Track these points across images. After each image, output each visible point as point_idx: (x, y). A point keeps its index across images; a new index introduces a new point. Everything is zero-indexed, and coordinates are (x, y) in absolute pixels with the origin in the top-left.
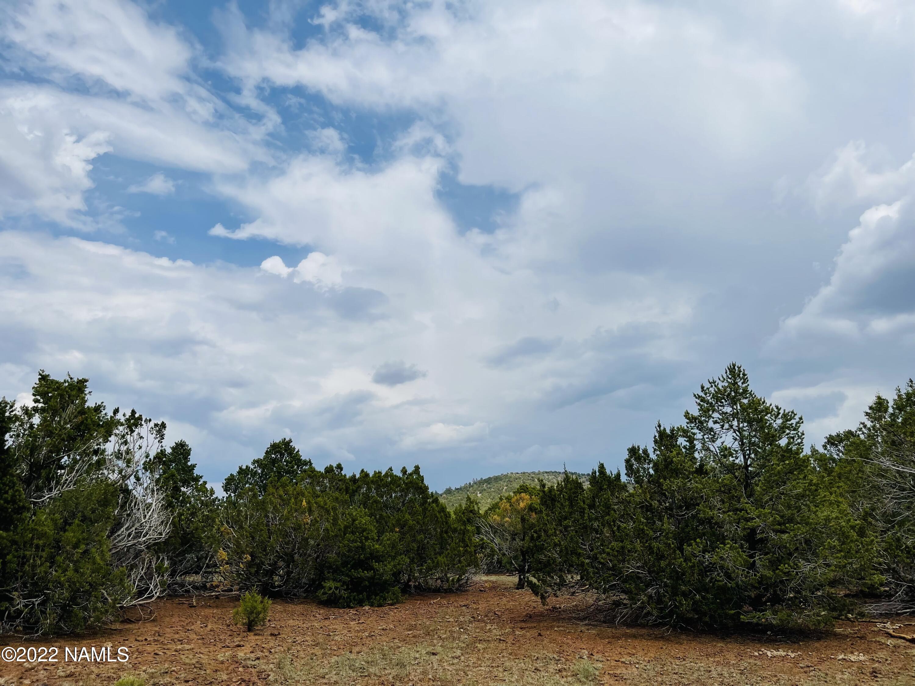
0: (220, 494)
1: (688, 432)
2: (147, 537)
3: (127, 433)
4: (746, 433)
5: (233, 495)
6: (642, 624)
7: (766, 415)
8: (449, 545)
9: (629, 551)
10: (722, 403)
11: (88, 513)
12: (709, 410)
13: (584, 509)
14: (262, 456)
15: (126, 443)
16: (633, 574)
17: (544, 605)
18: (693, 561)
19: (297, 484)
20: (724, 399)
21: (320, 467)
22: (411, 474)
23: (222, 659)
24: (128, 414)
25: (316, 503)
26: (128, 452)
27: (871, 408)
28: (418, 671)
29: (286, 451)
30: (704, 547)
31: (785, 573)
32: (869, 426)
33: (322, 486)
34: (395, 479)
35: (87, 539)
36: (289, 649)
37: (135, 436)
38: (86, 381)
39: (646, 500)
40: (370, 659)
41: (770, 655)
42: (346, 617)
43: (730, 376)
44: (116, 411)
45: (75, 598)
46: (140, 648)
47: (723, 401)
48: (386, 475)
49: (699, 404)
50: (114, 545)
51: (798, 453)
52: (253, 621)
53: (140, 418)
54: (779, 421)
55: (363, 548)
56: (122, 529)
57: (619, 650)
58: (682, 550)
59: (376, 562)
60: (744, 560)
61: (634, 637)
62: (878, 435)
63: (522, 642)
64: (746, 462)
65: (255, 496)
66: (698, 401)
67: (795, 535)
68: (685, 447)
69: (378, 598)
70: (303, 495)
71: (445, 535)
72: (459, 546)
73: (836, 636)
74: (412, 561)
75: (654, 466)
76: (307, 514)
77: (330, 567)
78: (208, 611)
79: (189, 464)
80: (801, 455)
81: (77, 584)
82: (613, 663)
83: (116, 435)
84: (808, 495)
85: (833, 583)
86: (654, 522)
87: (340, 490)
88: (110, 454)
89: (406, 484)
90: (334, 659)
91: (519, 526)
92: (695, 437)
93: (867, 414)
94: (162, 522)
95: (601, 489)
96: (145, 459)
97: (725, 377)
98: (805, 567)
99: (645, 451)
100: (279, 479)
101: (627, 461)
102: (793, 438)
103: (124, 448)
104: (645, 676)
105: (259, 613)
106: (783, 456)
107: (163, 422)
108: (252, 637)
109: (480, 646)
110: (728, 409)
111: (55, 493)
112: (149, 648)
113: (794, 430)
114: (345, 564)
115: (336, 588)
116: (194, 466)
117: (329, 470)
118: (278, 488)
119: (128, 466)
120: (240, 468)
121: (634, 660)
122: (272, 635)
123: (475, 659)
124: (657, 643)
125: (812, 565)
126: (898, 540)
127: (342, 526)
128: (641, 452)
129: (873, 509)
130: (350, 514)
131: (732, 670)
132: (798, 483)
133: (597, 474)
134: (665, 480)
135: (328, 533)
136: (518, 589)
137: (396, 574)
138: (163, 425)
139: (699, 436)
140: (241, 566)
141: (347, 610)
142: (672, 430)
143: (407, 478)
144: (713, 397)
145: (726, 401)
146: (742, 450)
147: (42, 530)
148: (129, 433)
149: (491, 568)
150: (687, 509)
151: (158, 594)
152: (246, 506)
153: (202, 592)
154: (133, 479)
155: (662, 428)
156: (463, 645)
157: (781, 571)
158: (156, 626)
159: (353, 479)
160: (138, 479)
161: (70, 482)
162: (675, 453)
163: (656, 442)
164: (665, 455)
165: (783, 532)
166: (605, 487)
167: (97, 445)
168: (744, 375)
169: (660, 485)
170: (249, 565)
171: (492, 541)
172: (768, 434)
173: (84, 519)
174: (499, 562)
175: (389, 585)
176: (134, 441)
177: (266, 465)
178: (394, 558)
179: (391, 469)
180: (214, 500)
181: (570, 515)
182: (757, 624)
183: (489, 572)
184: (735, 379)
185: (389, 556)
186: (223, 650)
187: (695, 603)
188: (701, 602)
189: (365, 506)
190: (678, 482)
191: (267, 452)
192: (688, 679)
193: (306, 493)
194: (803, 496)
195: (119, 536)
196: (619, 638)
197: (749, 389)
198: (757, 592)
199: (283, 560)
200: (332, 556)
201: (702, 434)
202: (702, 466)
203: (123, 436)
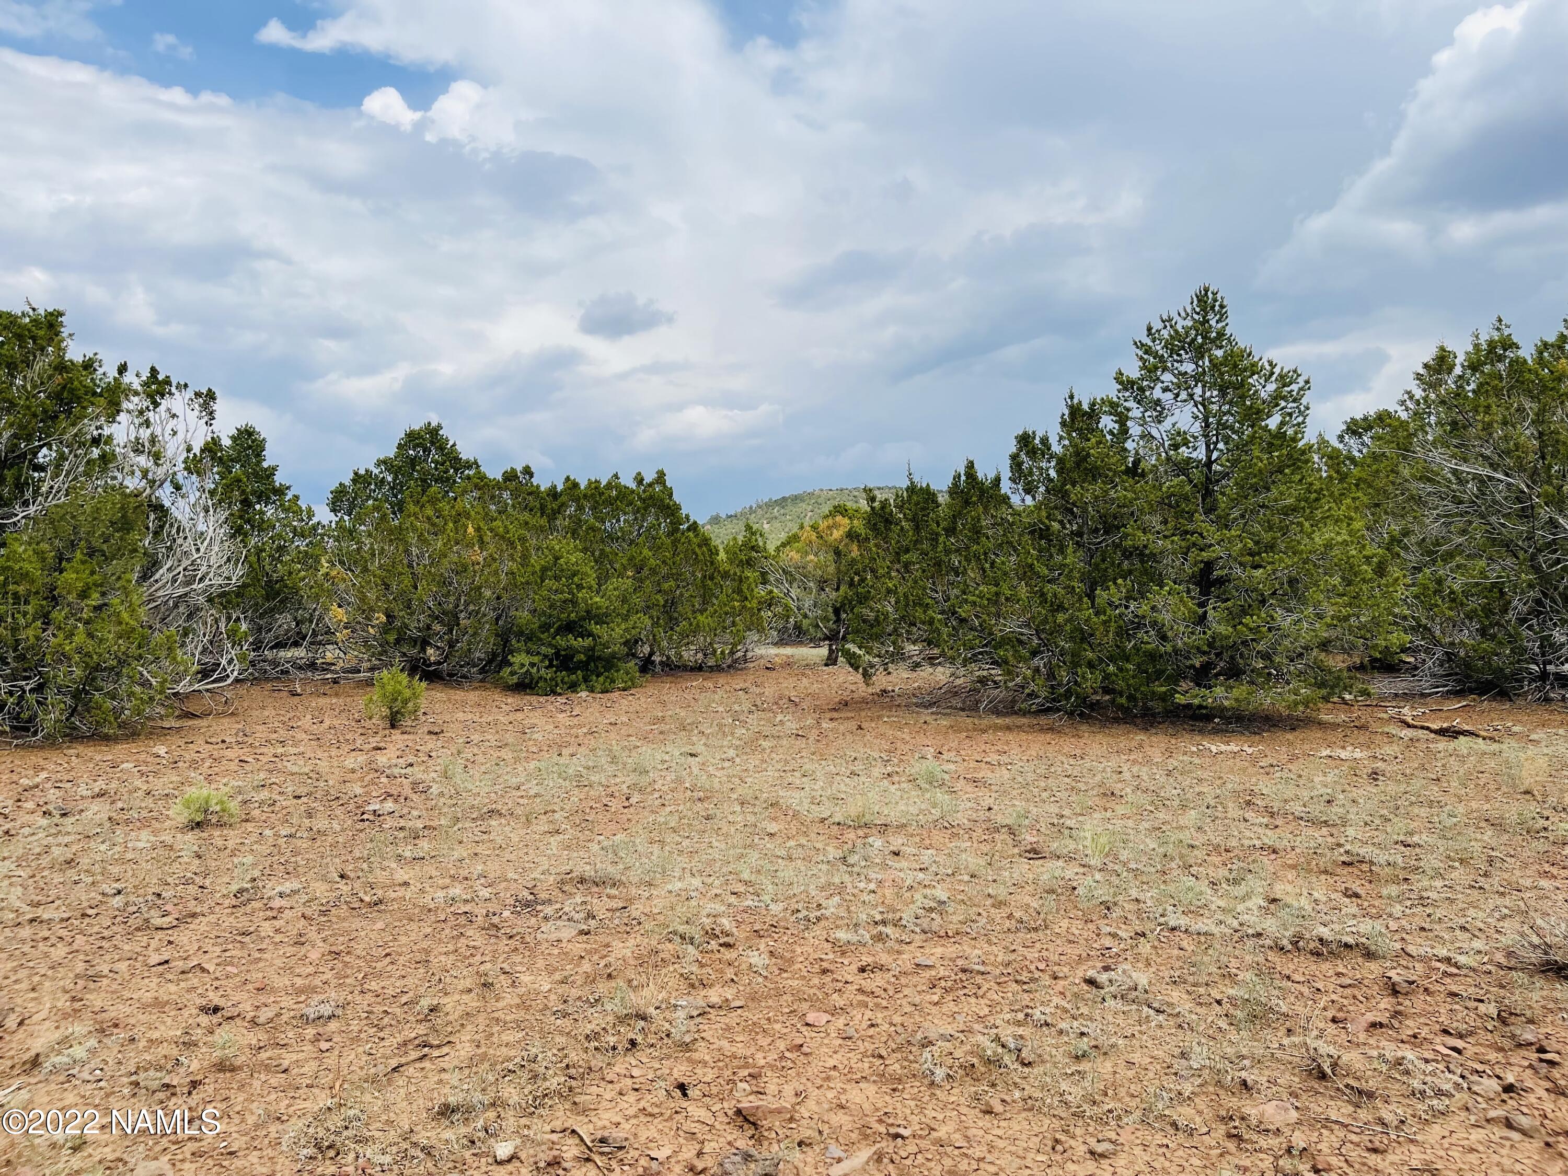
0: (324, 515)
1: (1118, 405)
2: (207, 582)
3: (147, 408)
4: (1215, 407)
5: (346, 518)
6: (1020, 710)
7: (1251, 377)
8: (717, 598)
9: (1007, 599)
10: (1179, 355)
11: (97, 543)
12: (1156, 368)
13: (937, 534)
14: (391, 452)
15: (147, 423)
16: (1011, 635)
17: (868, 685)
18: (1108, 612)
19: (455, 499)
20: (1183, 348)
21: (494, 473)
22: (650, 485)
23: (351, 766)
24: (145, 375)
25: (491, 530)
26: (153, 440)
27: (1426, 366)
28: (668, 778)
29: (432, 443)
30: (1128, 592)
31: (1251, 629)
32: (1417, 397)
33: (499, 502)
34: (624, 494)
35: (101, 585)
36: (459, 752)
37: (163, 414)
38: (61, 314)
39: (1041, 521)
40: (591, 764)
41: (1215, 751)
42: (550, 707)
43: (1198, 310)
44: (122, 369)
45: (94, 679)
46: (215, 753)
47: (1182, 352)
48: (609, 486)
49: (1141, 358)
50: (150, 595)
51: (1294, 440)
52: (397, 712)
53: (167, 381)
54: (1272, 387)
55: (574, 602)
56: (161, 571)
57: (983, 747)
58: (1091, 596)
59: (596, 623)
60: (1189, 610)
61: (1008, 728)
62: (1430, 414)
63: (831, 738)
64: (1209, 457)
65: (384, 517)
66: (1140, 353)
67: (1274, 571)
68: (1111, 432)
69: (601, 679)
70: (468, 516)
71: (709, 582)
72: (733, 600)
73: (1321, 724)
74: (656, 624)
75: (1057, 464)
76: (476, 548)
77: (521, 633)
78: (322, 701)
79: (265, 465)
80: (1300, 444)
81: (95, 657)
82: (973, 764)
83: (128, 412)
84: (1303, 508)
85: (1324, 646)
86: (1051, 556)
87: (531, 510)
88: (122, 444)
89: (643, 500)
90: (532, 765)
91: (832, 569)
92: (1130, 414)
93: (1419, 377)
94: (229, 560)
95: (967, 503)
96: (185, 455)
97: (1189, 311)
98: (1284, 620)
99: (1045, 441)
100: (424, 491)
101: (1014, 457)
102: (1290, 415)
103: (145, 434)
104: (1020, 780)
105: (406, 702)
106: (1270, 444)
107: (210, 390)
108: (396, 735)
109: (765, 744)
110: (1189, 367)
111: (32, 509)
112: (229, 754)
113: (1294, 401)
114: (545, 627)
115: (532, 665)
116: (274, 469)
117: (510, 476)
118: (423, 506)
119: (157, 465)
120: (356, 474)
121: (1004, 759)
122: (430, 733)
123: (757, 762)
124: (1042, 737)
125: (1295, 617)
126: (1439, 582)
127: (538, 568)
128: (1037, 441)
129: (1406, 533)
130: (550, 549)
131: (1155, 771)
132: (1289, 488)
133: (963, 478)
134: (1074, 486)
135: (515, 578)
136: (826, 665)
137: (631, 644)
138: (211, 395)
139: (1136, 413)
140: (371, 630)
141: (551, 698)
142: (1093, 405)
143: (644, 491)
144: (1166, 346)
145: (1187, 353)
146: (1206, 436)
147: (21, 568)
148: (151, 408)
149: (785, 636)
150: (1107, 532)
151: (236, 673)
152: (370, 535)
153: (310, 674)
154: (168, 488)
155: (1076, 401)
156: (738, 743)
157: (1246, 626)
158: (238, 723)
159: (553, 493)
160: (178, 487)
161: (58, 492)
162: (1093, 440)
163: (1063, 424)
164: (1076, 446)
165: (1256, 567)
166: (974, 499)
167: (97, 428)
168: (1222, 306)
169: (1065, 495)
170: (385, 629)
171: (787, 594)
172: (1251, 407)
173: (92, 552)
174: (797, 627)
175: (619, 659)
176: (162, 422)
177: (400, 468)
178: (626, 618)
179: (616, 476)
180: (314, 528)
181: (915, 545)
182: (1200, 707)
183: (780, 643)
184: (1206, 313)
185: (618, 615)
186: (353, 754)
187: (1107, 677)
188: (1116, 676)
189: (574, 534)
190: (1097, 487)
191: (400, 446)
192: (1086, 783)
193: (473, 513)
194: (1294, 510)
195: (156, 581)
196: (984, 731)
197: (1228, 331)
198: (1205, 658)
199: (441, 622)
200: (523, 616)
201: (1142, 409)
202: (1136, 463)
203: (141, 413)
